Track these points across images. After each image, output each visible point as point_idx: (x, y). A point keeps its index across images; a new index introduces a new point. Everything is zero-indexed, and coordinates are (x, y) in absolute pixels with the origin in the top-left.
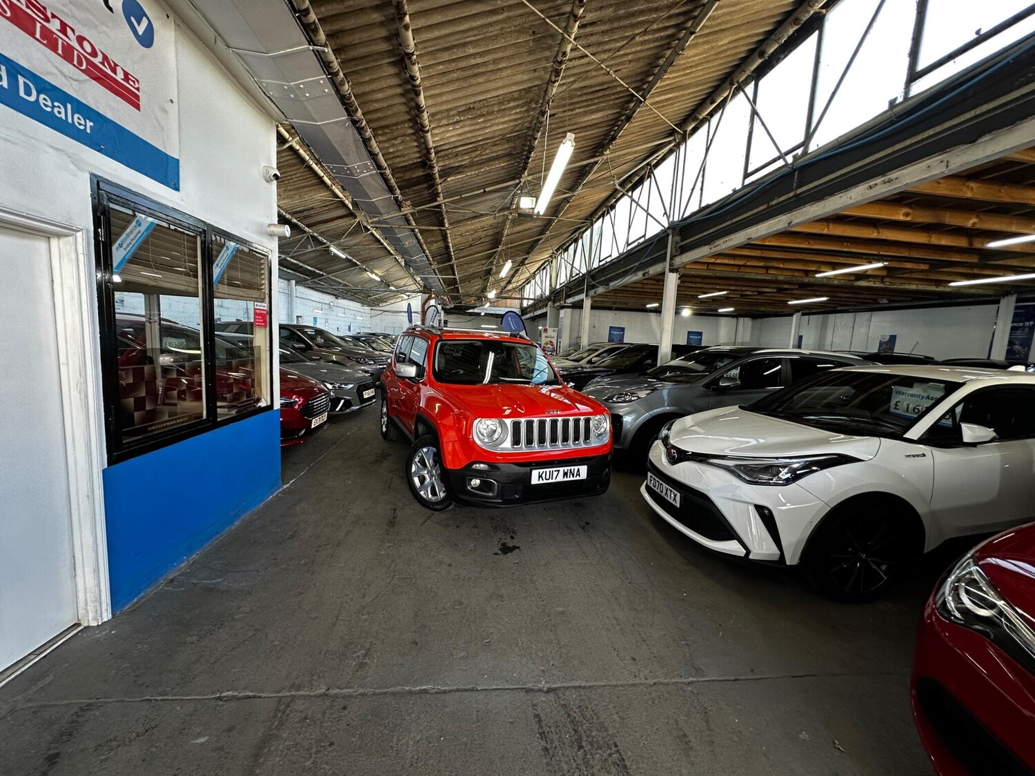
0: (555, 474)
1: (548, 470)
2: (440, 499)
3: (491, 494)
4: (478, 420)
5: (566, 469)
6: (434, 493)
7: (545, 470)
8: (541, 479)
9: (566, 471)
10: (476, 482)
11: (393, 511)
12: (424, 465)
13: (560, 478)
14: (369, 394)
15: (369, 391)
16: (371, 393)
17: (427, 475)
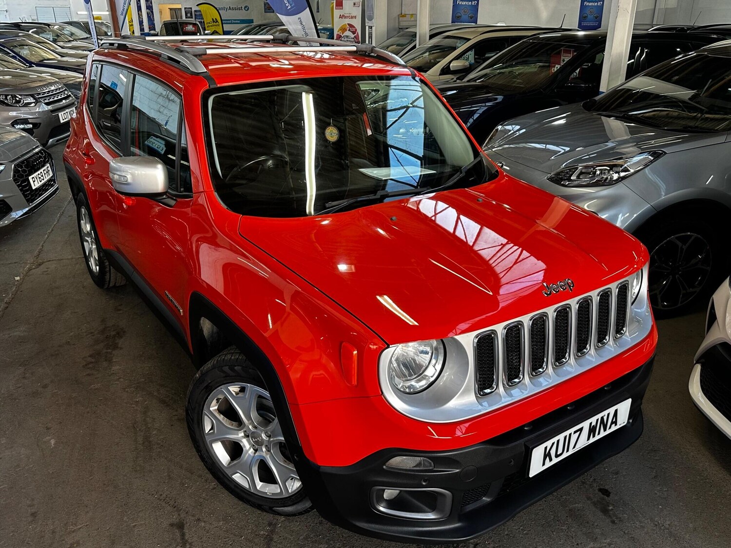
0: (574, 438)
1: (562, 436)
2: (286, 494)
3: (433, 516)
5: (594, 420)
7: (556, 439)
8: (547, 460)
9: (593, 424)
12: (236, 420)
13: (583, 442)
14: (42, 178)
15: (41, 172)
16: (45, 174)
17: (245, 440)
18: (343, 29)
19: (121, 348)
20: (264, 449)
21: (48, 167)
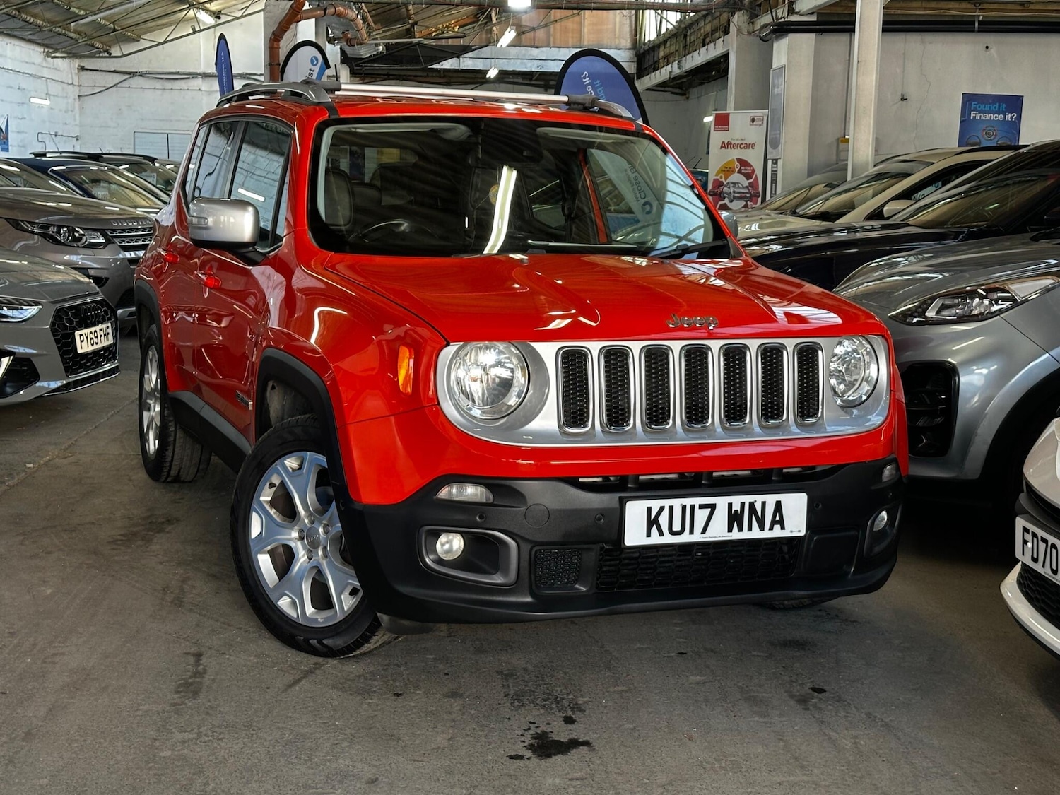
0: (701, 516)
1: (677, 503)
2: (340, 616)
3: (498, 579)
4: (453, 347)
5: (736, 501)
6: (322, 599)
7: (667, 503)
8: (654, 530)
9: (736, 507)
10: (451, 544)
11: (192, 660)
13: (719, 531)
14: (95, 340)
15: (95, 331)
16: (101, 336)
17: (299, 543)
18: (727, 170)
19: (168, 532)
20: (320, 553)
21: (108, 328)
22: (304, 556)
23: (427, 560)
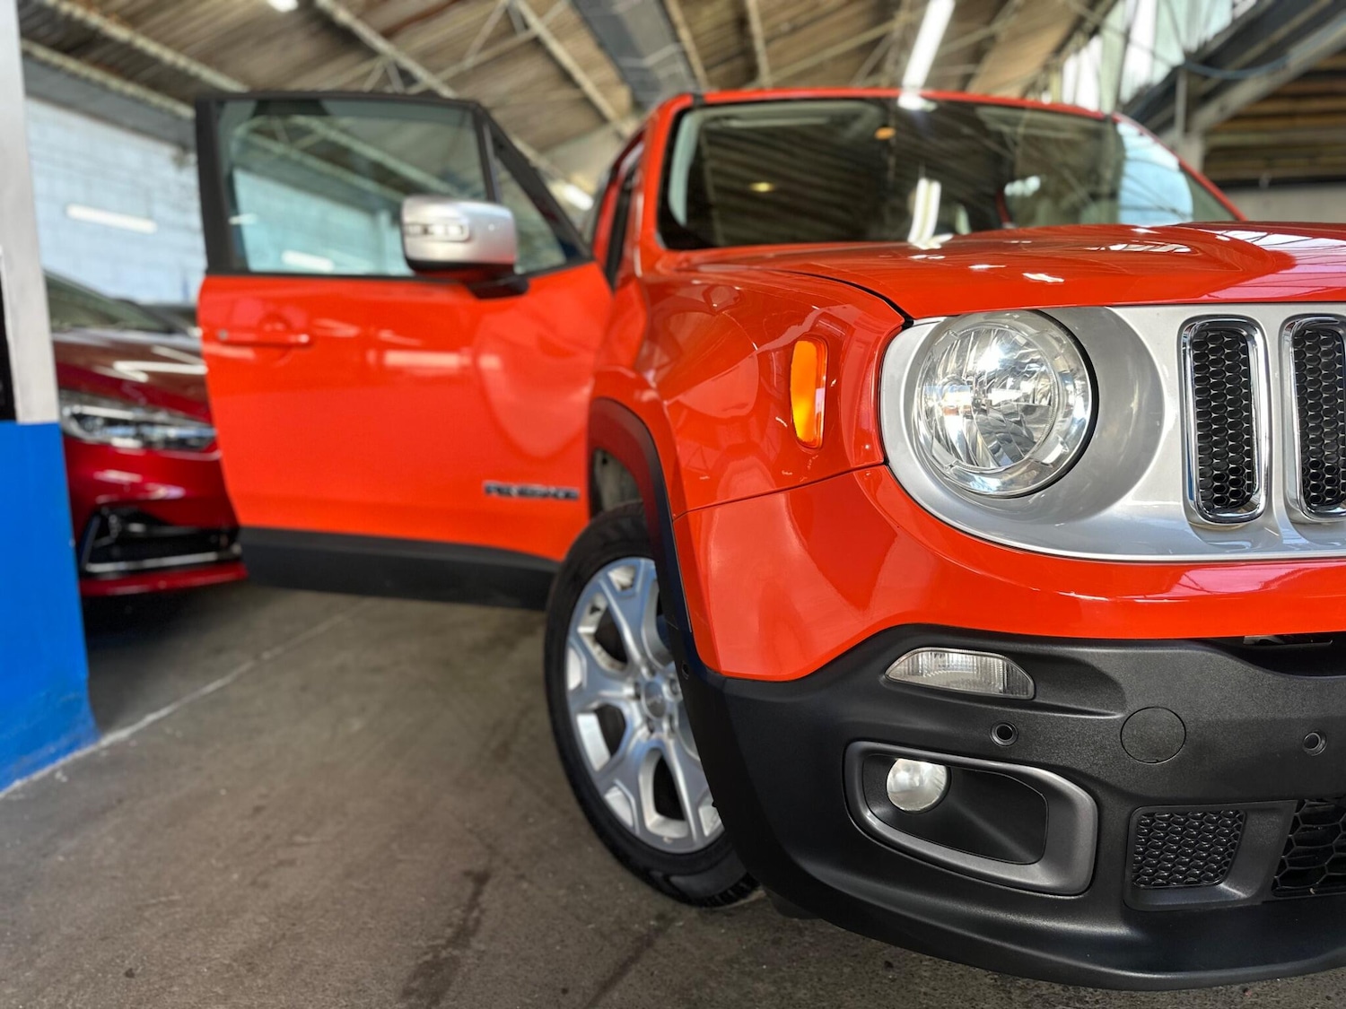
3: (1036, 875)
4: (922, 330)
6: (668, 803)
11: (469, 887)
12: (616, 650)
17: (634, 705)
20: (666, 726)
22: (641, 726)
23: (868, 816)
